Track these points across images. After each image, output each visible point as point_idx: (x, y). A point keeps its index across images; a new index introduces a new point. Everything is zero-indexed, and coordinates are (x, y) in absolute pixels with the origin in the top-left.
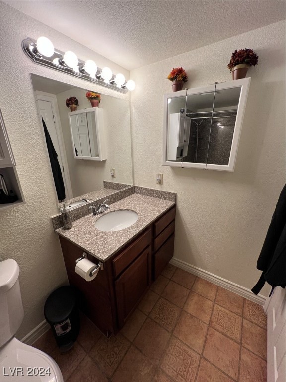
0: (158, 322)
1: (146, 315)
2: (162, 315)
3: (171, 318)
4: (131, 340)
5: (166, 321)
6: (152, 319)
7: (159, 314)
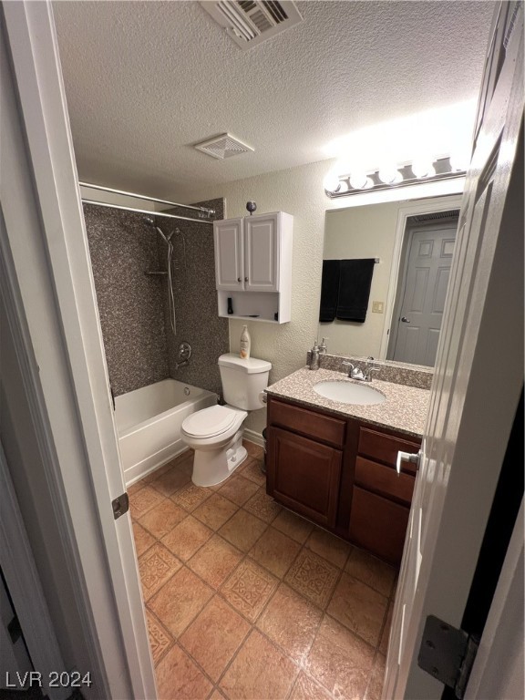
0: (298, 560)
1: (305, 543)
2: (308, 568)
3: (306, 583)
4: (273, 525)
5: (299, 574)
6: (300, 551)
7: (309, 564)
